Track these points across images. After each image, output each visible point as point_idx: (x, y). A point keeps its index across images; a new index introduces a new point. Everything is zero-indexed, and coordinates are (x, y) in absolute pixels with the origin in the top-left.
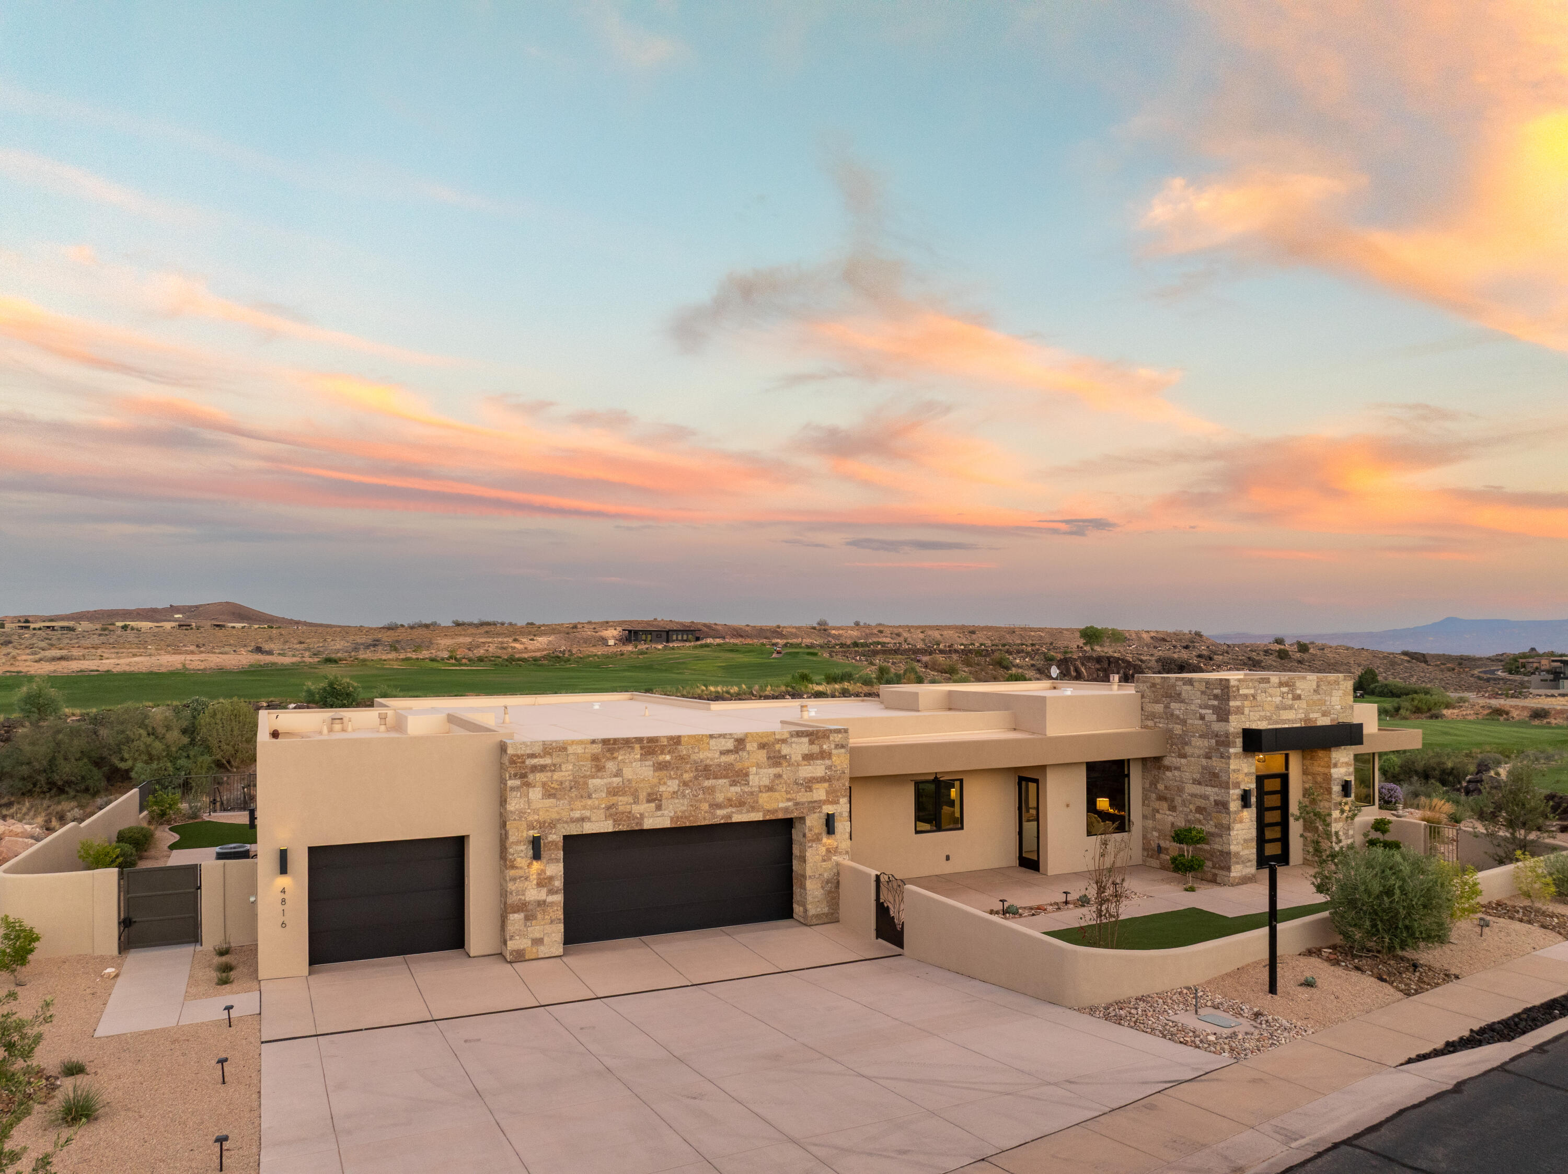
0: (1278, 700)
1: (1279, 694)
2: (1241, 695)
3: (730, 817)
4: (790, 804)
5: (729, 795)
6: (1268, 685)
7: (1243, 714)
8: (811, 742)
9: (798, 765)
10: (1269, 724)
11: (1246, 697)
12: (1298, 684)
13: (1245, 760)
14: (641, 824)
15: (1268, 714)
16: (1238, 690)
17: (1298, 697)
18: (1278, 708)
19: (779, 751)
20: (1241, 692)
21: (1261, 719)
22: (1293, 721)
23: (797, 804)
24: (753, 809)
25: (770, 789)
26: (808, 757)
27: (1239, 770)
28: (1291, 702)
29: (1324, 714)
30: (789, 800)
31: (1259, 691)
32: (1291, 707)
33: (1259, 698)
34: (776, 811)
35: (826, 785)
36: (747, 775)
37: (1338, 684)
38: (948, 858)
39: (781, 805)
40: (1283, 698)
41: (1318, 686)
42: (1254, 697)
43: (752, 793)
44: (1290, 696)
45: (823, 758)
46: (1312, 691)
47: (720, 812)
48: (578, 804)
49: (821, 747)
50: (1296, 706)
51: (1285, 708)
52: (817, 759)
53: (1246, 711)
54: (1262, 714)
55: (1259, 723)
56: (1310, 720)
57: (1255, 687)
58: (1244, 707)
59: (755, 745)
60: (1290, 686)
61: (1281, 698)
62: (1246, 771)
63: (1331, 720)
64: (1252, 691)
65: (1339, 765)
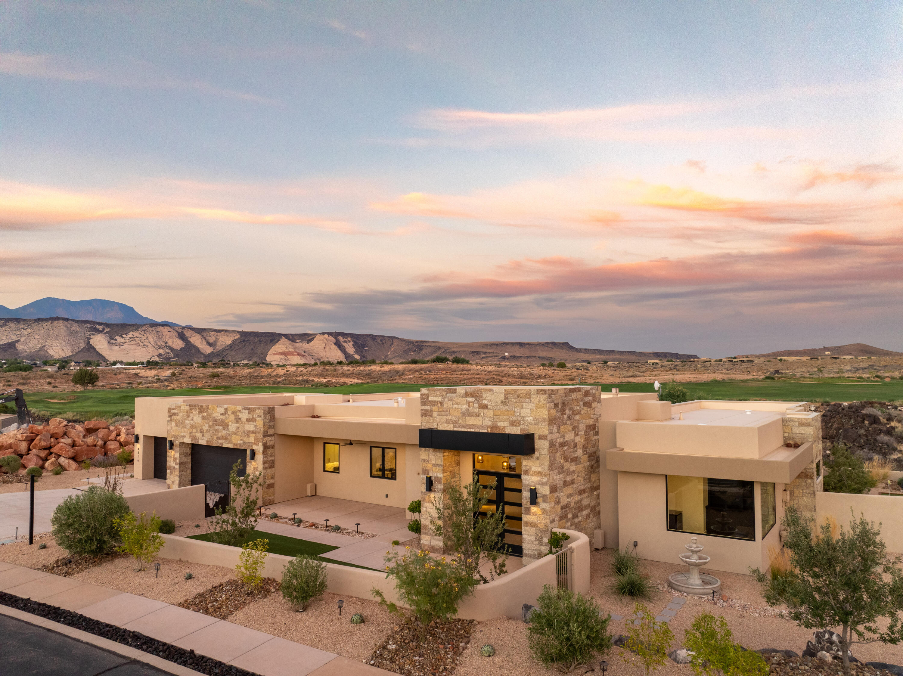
0: (464, 407)
1: (465, 403)
2: (430, 401)
3: (223, 444)
4: (242, 442)
5: (223, 434)
6: (454, 395)
7: (431, 416)
8: (249, 413)
9: (245, 423)
10: (455, 427)
11: (434, 403)
12: (484, 395)
13: (434, 454)
14: (198, 442)
15: (454, 418)
16: (428, 397)
17: (486, 407)
18: (463, 414)
19: (239, 416)
20: (430, 399)
21: (448, 422)
22: (482, 427)
23: (244, 443)
24: (230, 442)
25: (235, 434)
26: (248, 420)
27: (428, 461)
28: (476, 410)
29: (513, 424)
30: (241, 440)
31: (446, 399)
32: (477, 415)
33: (445, 405)
34: (236, 445)
35: (254, 435)
36: (228, 426)
37: (530, 397)
38: (387, 496)
39: (239, 442)
40: (469, 406)
41: (506, 398)
42: (442, 403)
43: (229, 434)
44: (476, 405)
45: (253, 422)
46: (499, 402)
47: (220, 441)
48: (183, 430)
49: (253, 416)
50: (482, 414)
51: (471, 415)
52: (251, 421)
53: (434, 414)
54: (450, 418)
55: (446, 425)
56: (497, 427)
57: (442, 396)
58: (432, 411)
59: (231, 412)
60: (476, 396)
61: (467, 407)
62: (434, 462)
63: (521, 430)
64: (440, 399)
65: (531, 473)
